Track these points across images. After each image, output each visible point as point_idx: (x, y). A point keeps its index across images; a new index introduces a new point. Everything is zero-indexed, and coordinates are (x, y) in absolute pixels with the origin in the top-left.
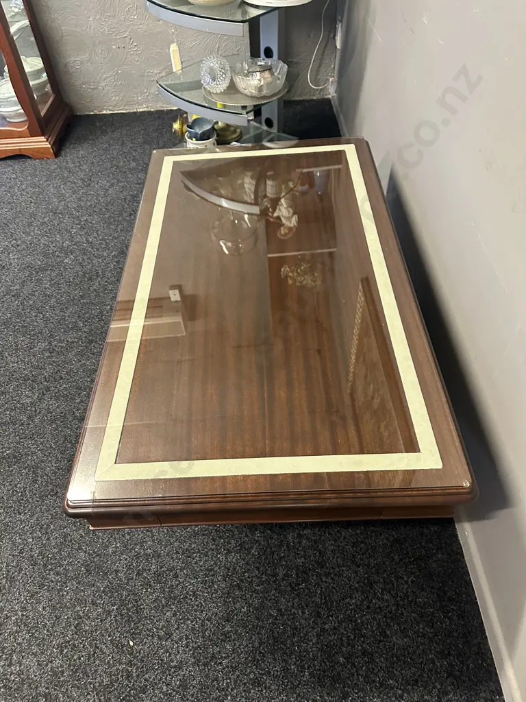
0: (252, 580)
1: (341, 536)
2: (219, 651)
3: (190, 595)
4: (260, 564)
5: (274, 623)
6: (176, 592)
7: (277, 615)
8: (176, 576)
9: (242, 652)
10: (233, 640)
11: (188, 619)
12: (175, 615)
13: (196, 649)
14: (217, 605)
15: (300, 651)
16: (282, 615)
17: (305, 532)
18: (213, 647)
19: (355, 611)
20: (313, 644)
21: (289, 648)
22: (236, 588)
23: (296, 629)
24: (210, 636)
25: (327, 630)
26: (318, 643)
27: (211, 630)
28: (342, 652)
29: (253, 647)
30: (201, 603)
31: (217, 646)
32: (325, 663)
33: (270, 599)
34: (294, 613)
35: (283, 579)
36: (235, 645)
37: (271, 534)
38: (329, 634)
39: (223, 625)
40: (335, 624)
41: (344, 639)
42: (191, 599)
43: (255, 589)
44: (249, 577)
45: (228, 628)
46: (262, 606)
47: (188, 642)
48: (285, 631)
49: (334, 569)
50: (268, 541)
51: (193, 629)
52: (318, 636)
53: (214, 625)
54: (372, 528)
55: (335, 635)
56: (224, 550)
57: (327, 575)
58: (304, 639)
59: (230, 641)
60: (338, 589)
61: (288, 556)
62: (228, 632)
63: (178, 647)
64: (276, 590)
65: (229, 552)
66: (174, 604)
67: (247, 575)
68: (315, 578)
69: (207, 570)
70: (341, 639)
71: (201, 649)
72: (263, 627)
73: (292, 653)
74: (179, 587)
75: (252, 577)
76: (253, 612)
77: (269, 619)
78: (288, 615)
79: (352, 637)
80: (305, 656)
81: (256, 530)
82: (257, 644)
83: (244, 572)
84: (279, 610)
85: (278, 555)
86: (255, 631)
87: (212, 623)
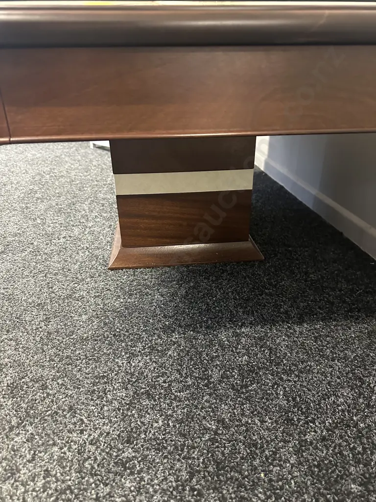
0: (170, 385)
1: (295, 331)
2: (109, 494)
3: (64, 410)
4: (181, 366)
5: (213, 440)
6: (40, 407)
7: (218, 429)
8: (44, 387)
9: (155, 491)
10: (139, 472)
11: (54, 444)
12: (30, 439)
13: (63, 492)
14: (110, 421)
15: (270, 480)
16: (227, 427)
17: (243, 330)
18: (97, 486)
19: (349, 412)
20: (293, 466)
21: (247, 477)
22: (144, 397)
23: (255, 445)
24: (93, 468)
25: (311, 443)
26: (300, 463)
27: (96, 459)
28: (351, 474)
29: (177, 481)
30: (82, 420)
31: (106, 485)
32: (323, 495)
33: (202, 408)
34: (247, 422)
35: (220, 382)
36: (142, 479)
37: (195, 334)
38: (316, 448)
39: (119, 450)
40: (322, 432)
41: (345, 453)
42: (65, 416)
43: (176, 396)
44: (164, 382)
45: (129, 453)
46: (189, 417)
47: (48, 482)
48: (234, 451)
49: (296, 365)
50: (192, 342)
51: (61, 459)
52: (298, 452)
53: (103, 451)
54: (334, 323)
55: (328, 449)
56: (126, 353)
57: (289, 372)
58: (274, 460)
59: (132, 473)
60: (310, 387)
61: (223, 355)
62: (129, 460)
63: (26, 491)
64: (210, 395)
65: (134, 355)
66: (31, 424)
67: (161, 380)
68: (270, 377)
69: (96, 377)
70: (341, 453)
71: (72, 492)
72: (194, 448)
73: (255, 485)
74: (47, 401)
75: (170, 381)
76: (174, 426)
77: (203, 434)
78: (237, 426)
79: (360, 449)
80: (281, 488)
81: (173, 332)
82: (184, 475)
83: (158, 377)
84: (221, 421)
85: (207, 355)
86: (179, 455)
87: (97, 447)
